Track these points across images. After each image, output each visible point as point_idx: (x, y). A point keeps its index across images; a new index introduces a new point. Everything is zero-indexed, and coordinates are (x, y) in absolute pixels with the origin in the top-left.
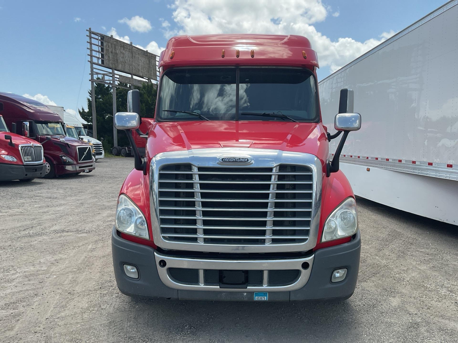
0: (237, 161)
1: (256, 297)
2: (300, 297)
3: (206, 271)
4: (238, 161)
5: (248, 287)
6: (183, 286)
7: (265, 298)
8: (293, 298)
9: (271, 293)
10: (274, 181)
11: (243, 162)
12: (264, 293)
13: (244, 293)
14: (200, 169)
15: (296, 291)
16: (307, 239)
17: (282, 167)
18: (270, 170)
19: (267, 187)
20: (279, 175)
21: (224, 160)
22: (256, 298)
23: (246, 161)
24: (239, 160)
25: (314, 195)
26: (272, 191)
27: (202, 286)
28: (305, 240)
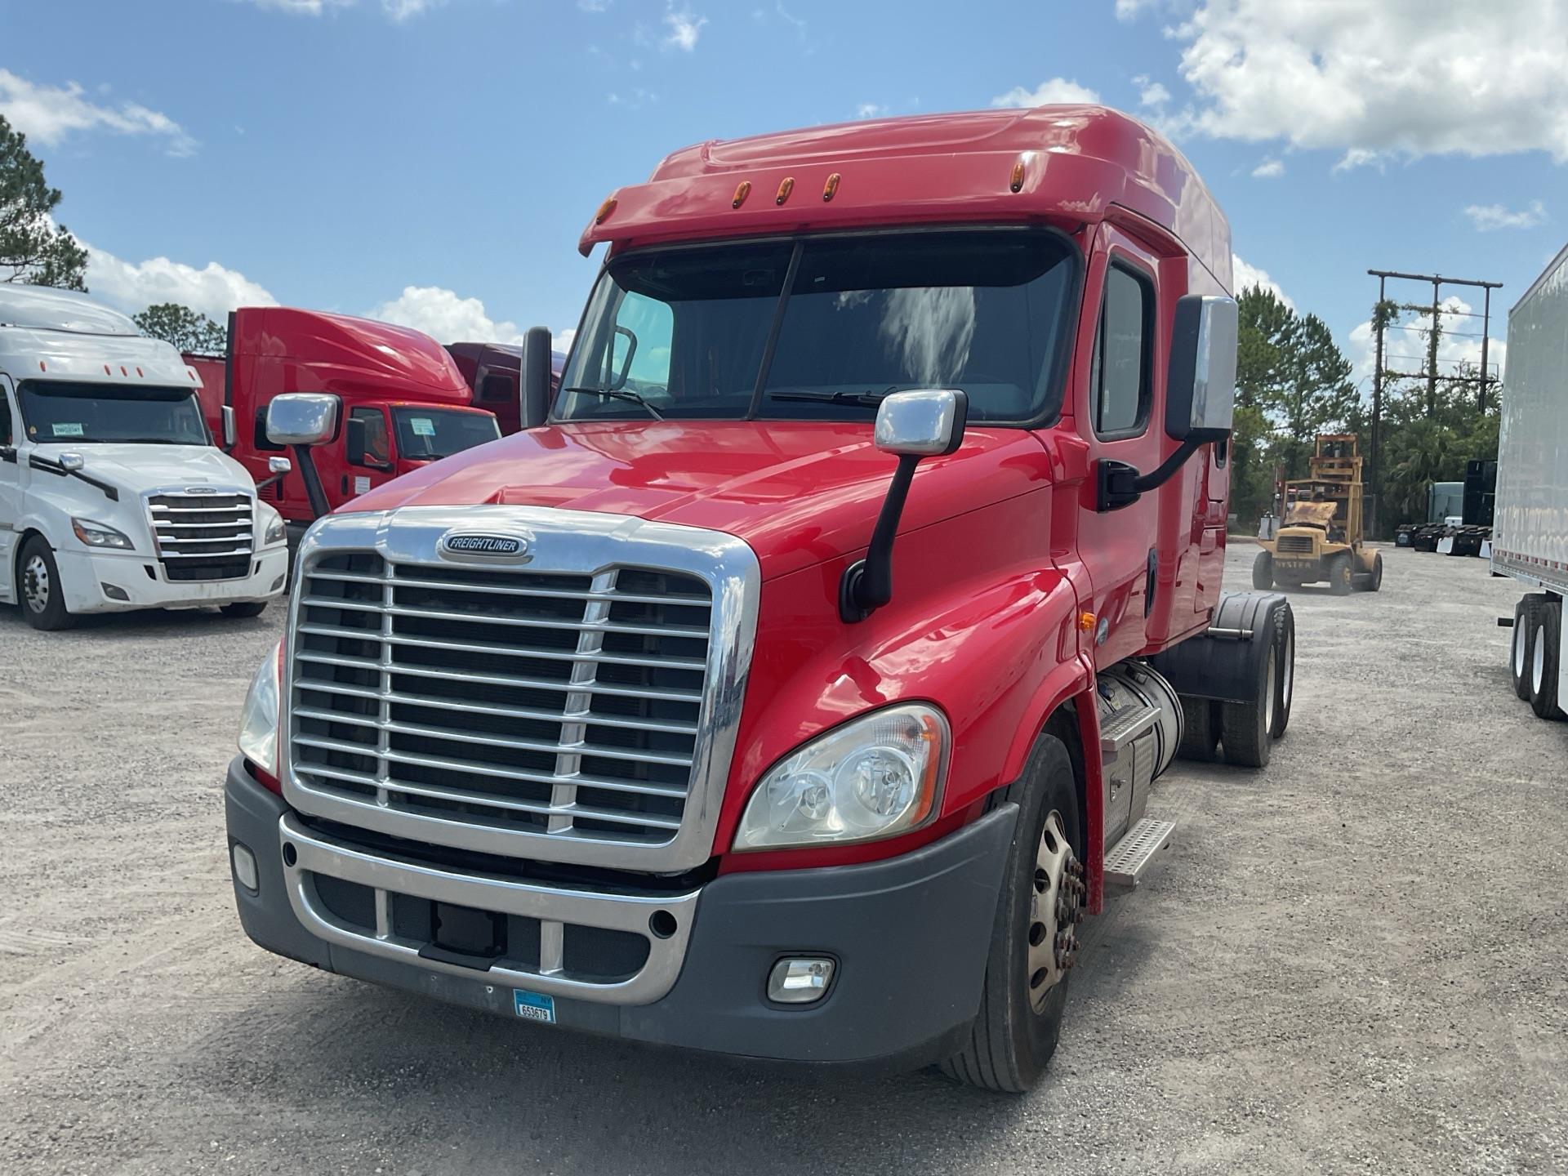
0: (487, 550)
1: (521, 1006)
2: (649, 1032)
3: (395, 898)
4: (489, 548)
5: (493, 968)
6: (336, 933)
7: (547, 1015)
8: (628, 1031)
9: (563, 1001)
10: (594, 620)
11: (502, 551)
12: (542, 996)
13: (488, 987)
14: (402, 570)
15: (638, 1009)
16: (673, 832)
17: (629, 577)
18: (584, 582)
19: (569, 640)
20: (614, 603)
21: (453, 542)
22: (523, 1010)
23: (511, 551)
24: (492, 546)
25: (714, 679)
26: (587, 654)
27: (381, 941)
28: (669, 834)
